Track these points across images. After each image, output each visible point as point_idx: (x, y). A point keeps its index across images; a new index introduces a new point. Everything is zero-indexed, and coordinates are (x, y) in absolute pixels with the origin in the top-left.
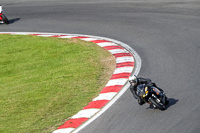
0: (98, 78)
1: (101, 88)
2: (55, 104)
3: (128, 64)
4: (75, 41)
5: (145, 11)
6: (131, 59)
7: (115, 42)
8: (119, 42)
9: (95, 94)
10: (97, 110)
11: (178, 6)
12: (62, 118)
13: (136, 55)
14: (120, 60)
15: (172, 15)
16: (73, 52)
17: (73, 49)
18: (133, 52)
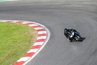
0: (29, 42)
1: (31, 47)
2: (9, 55)
3: (44, 35)
4: (18, 24)
5: (51, 9)
6: (45, 32)
7: (37, 24)
8: (39, 24)
9: (28, 49)
10: (29, 57)
11: (67, 6)
12: (12, 61)
13: (48, 30)
14: (40, 33)
15: (65, 10)
16: (17, 29)
17: (17, 28)
18: (46, 29)
